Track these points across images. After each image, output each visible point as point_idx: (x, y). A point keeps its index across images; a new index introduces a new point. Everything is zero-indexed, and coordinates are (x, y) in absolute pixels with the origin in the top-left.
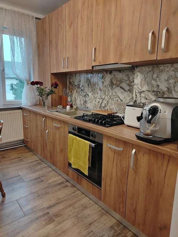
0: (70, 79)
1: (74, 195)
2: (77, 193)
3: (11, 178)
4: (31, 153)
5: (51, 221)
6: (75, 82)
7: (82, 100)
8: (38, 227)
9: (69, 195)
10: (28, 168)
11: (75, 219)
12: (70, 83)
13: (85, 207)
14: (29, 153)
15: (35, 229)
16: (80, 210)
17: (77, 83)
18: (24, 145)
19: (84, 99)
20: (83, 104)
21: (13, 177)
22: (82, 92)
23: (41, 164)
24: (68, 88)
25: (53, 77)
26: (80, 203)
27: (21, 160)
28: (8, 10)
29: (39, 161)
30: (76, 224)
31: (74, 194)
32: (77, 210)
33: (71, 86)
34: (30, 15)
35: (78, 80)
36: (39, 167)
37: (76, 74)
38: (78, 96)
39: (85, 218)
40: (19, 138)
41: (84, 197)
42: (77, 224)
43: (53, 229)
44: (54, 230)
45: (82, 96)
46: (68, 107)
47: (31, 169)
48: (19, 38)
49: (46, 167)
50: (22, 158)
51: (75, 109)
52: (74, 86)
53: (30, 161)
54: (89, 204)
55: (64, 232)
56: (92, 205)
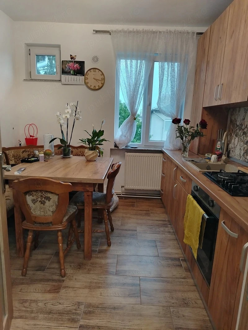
0: (232, 115)
1: (182, 282)
2: (188, 280)
3: (126, 230)
4: (163, 210)
5: (136, 295)
6: (238, 120)
7: (242, 148)
8: (119, 293)
9: (177, 278)
10: (150, 226)
11: (163, 310)
12: (231, 121)
13: (186, 304)
14: (161, 208)
15: (115, 293)
16: (176, 303)
17: (240, 121)
18: (160, 198)
19: (245, 147)
20: (243, 155)
21: (129, 230)
22: (244, 136)
23: (166, 227)
24: (227, 129)
25: (206, 112)
26: (183, 295)
27: (148, 214)
28: (162, 33)
29: (167, 222)
30: (160, 317)
31: (183, 280)
32: (173, 301)
33: (231, 127)
34: (190, 31)
35: (242, 118)
36: (162, 229)
37: (240, 108)
38: (238, 141)
39: (176, 317)
40: (155, 187)
41: (194, 291)
42: (162, 317)
43: (133, 305)
44: (133, 307)
45: (244, 143)
46: (214, 157)
47: (152, 228)
48: (171, 65)
49: (170, 232)
50: (150, 212)
51: (224, 162)
52: (235, 126)
53: (157, 218)
54: (194, 303)
55: (141, 315)
56: (198, 308)
